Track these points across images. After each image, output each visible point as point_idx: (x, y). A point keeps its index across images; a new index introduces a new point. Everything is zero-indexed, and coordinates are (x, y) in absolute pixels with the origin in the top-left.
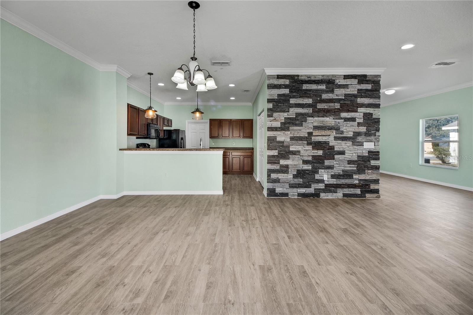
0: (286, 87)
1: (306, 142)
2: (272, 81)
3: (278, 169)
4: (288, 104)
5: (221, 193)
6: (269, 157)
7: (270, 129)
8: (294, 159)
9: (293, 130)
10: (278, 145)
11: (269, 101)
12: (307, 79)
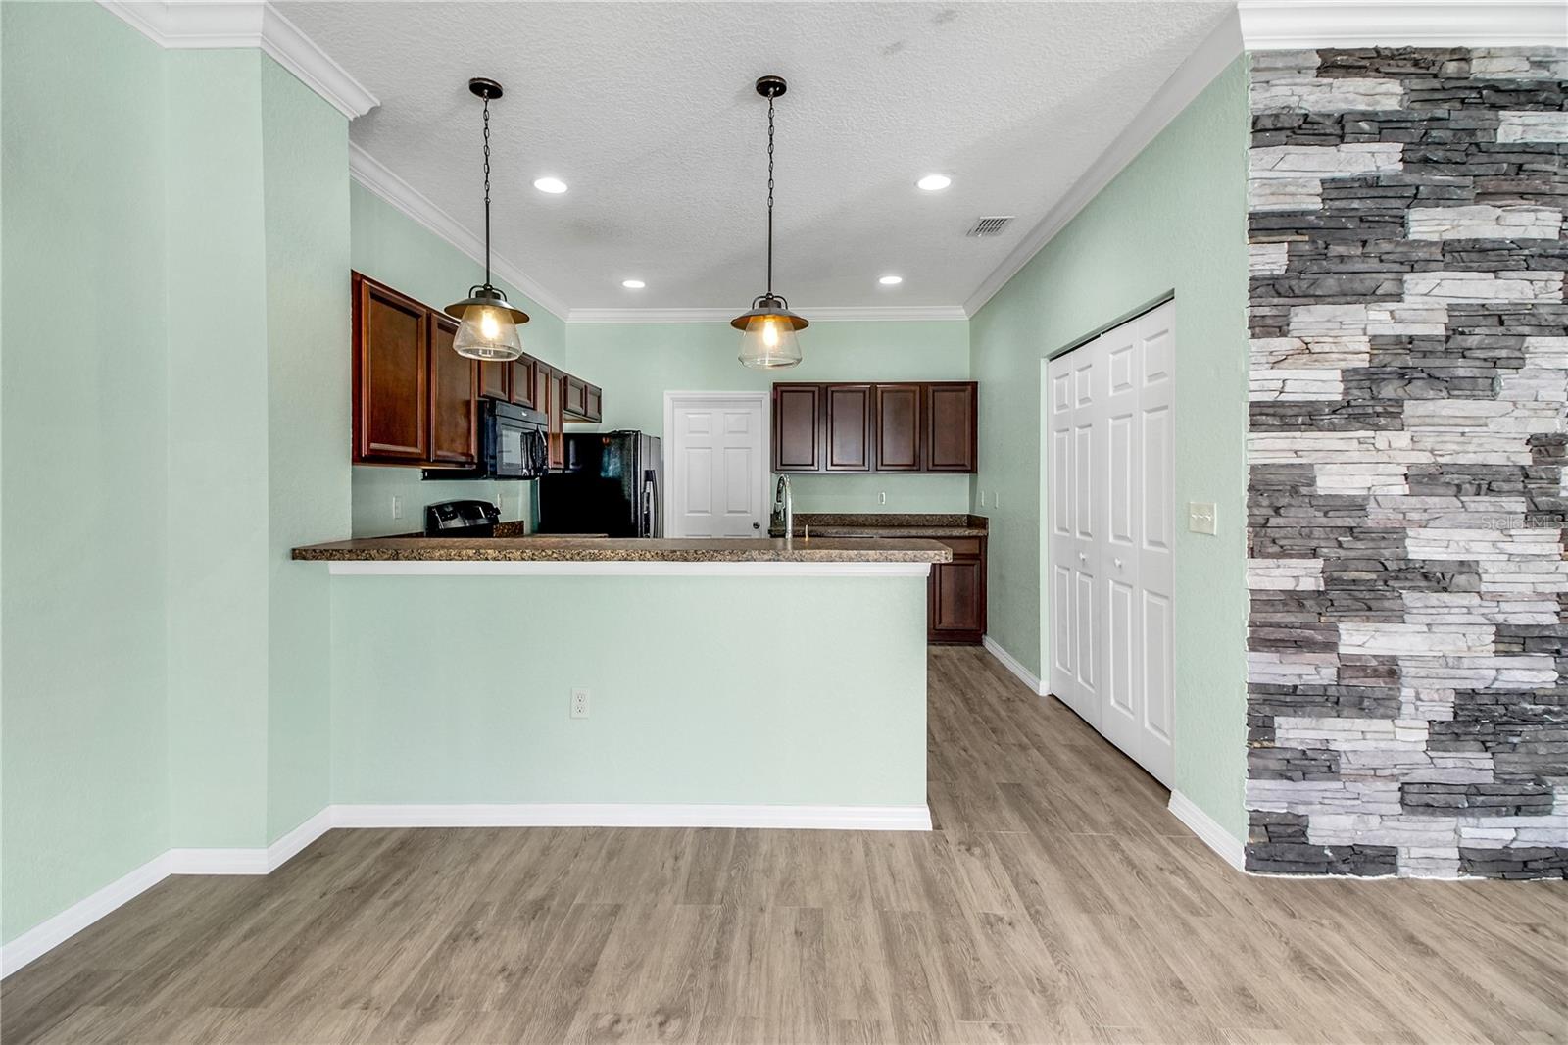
0: (1384, 127)
1: (1519, 505)
2: (1286, 91)
3: (1325, 688)
4: (1398, 244)
5: (920, 819)
6: (1262, 601)
7: (1269, 415)
8: (1438, 619)
9: (1428, 421)
10: (1324, 521)
11: (1263, 226)
12: (1525, 75)
